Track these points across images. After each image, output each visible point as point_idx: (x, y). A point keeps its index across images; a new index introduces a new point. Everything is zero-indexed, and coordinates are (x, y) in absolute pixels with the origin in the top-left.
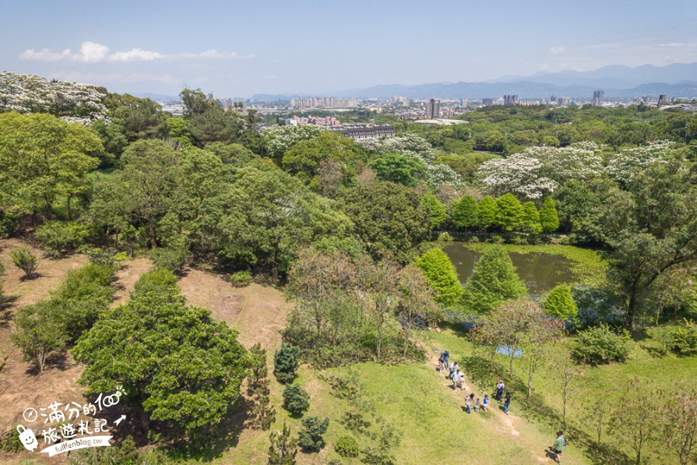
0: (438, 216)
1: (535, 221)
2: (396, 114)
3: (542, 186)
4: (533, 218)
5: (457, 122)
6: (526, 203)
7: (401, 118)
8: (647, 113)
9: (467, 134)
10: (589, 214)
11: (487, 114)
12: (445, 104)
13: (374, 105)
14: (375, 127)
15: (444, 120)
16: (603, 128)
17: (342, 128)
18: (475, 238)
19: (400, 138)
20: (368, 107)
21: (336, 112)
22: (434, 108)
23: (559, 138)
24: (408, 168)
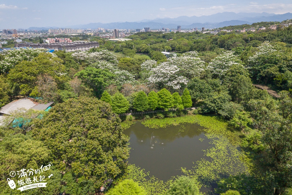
0: (125, 106)
1: (180, 103)
2: (100, 36)
3: (181, 82)
4: (179, 102)
5: (127, 40)
6: (174, 94)
7: (102, 38)
8: (199, 35)
9: (132, 46)
10: (207, 97)
11: (139, 36)
12: (121, 32)
13: (90, 32)
14: (89, 43)
15: (121, 39)
16: (187, 42)
17: (73, 44)
18: (148, 117)
19: (98, 53)
20: (87, 33)
21: (71, 35)
22: (116, 33)
23: (171, 47)
24: (102, 77)
